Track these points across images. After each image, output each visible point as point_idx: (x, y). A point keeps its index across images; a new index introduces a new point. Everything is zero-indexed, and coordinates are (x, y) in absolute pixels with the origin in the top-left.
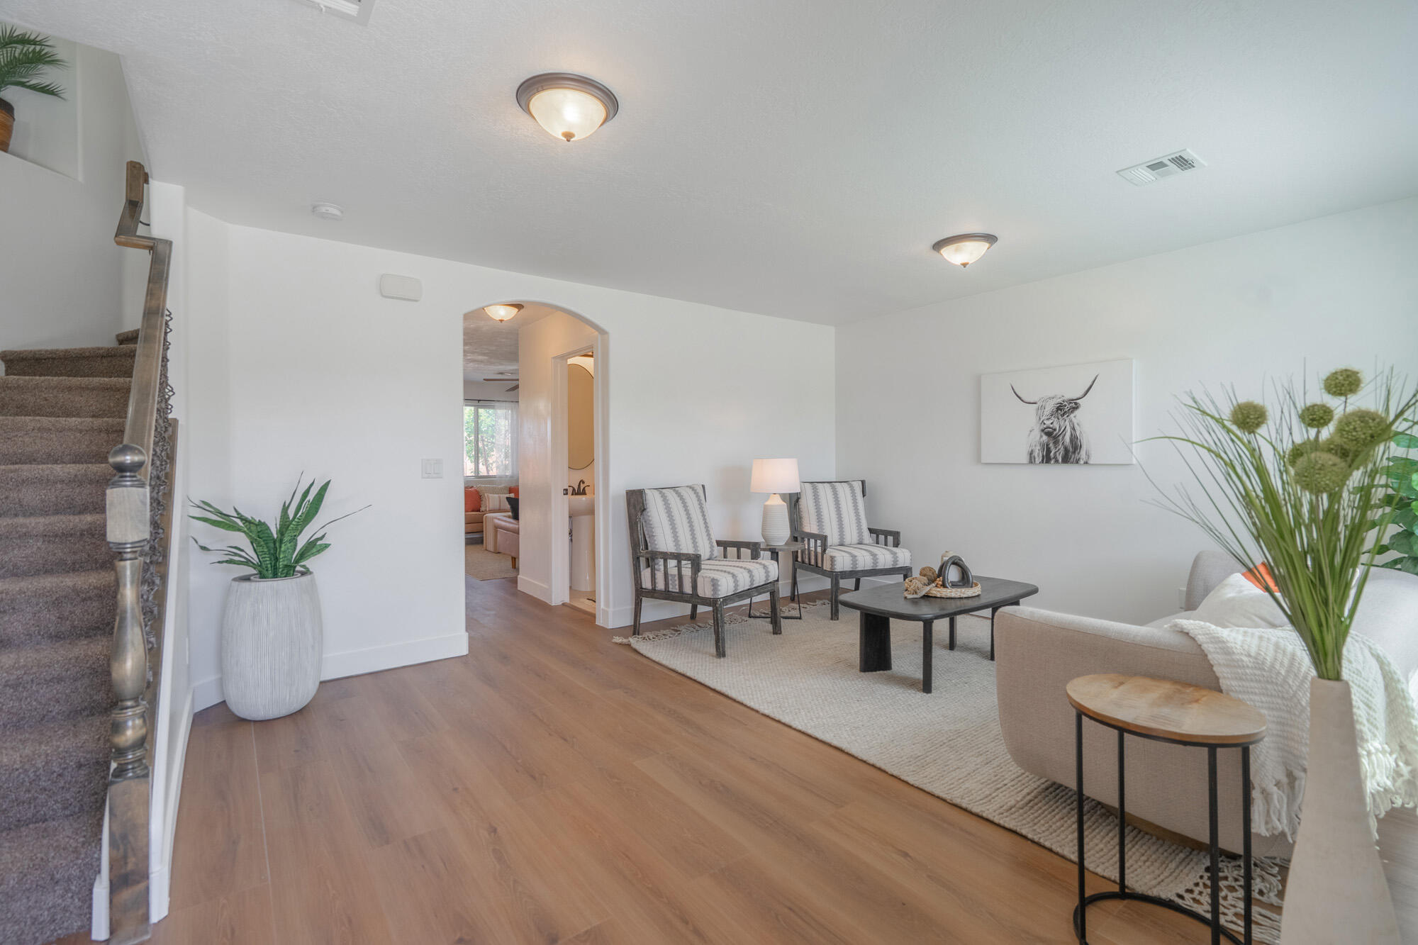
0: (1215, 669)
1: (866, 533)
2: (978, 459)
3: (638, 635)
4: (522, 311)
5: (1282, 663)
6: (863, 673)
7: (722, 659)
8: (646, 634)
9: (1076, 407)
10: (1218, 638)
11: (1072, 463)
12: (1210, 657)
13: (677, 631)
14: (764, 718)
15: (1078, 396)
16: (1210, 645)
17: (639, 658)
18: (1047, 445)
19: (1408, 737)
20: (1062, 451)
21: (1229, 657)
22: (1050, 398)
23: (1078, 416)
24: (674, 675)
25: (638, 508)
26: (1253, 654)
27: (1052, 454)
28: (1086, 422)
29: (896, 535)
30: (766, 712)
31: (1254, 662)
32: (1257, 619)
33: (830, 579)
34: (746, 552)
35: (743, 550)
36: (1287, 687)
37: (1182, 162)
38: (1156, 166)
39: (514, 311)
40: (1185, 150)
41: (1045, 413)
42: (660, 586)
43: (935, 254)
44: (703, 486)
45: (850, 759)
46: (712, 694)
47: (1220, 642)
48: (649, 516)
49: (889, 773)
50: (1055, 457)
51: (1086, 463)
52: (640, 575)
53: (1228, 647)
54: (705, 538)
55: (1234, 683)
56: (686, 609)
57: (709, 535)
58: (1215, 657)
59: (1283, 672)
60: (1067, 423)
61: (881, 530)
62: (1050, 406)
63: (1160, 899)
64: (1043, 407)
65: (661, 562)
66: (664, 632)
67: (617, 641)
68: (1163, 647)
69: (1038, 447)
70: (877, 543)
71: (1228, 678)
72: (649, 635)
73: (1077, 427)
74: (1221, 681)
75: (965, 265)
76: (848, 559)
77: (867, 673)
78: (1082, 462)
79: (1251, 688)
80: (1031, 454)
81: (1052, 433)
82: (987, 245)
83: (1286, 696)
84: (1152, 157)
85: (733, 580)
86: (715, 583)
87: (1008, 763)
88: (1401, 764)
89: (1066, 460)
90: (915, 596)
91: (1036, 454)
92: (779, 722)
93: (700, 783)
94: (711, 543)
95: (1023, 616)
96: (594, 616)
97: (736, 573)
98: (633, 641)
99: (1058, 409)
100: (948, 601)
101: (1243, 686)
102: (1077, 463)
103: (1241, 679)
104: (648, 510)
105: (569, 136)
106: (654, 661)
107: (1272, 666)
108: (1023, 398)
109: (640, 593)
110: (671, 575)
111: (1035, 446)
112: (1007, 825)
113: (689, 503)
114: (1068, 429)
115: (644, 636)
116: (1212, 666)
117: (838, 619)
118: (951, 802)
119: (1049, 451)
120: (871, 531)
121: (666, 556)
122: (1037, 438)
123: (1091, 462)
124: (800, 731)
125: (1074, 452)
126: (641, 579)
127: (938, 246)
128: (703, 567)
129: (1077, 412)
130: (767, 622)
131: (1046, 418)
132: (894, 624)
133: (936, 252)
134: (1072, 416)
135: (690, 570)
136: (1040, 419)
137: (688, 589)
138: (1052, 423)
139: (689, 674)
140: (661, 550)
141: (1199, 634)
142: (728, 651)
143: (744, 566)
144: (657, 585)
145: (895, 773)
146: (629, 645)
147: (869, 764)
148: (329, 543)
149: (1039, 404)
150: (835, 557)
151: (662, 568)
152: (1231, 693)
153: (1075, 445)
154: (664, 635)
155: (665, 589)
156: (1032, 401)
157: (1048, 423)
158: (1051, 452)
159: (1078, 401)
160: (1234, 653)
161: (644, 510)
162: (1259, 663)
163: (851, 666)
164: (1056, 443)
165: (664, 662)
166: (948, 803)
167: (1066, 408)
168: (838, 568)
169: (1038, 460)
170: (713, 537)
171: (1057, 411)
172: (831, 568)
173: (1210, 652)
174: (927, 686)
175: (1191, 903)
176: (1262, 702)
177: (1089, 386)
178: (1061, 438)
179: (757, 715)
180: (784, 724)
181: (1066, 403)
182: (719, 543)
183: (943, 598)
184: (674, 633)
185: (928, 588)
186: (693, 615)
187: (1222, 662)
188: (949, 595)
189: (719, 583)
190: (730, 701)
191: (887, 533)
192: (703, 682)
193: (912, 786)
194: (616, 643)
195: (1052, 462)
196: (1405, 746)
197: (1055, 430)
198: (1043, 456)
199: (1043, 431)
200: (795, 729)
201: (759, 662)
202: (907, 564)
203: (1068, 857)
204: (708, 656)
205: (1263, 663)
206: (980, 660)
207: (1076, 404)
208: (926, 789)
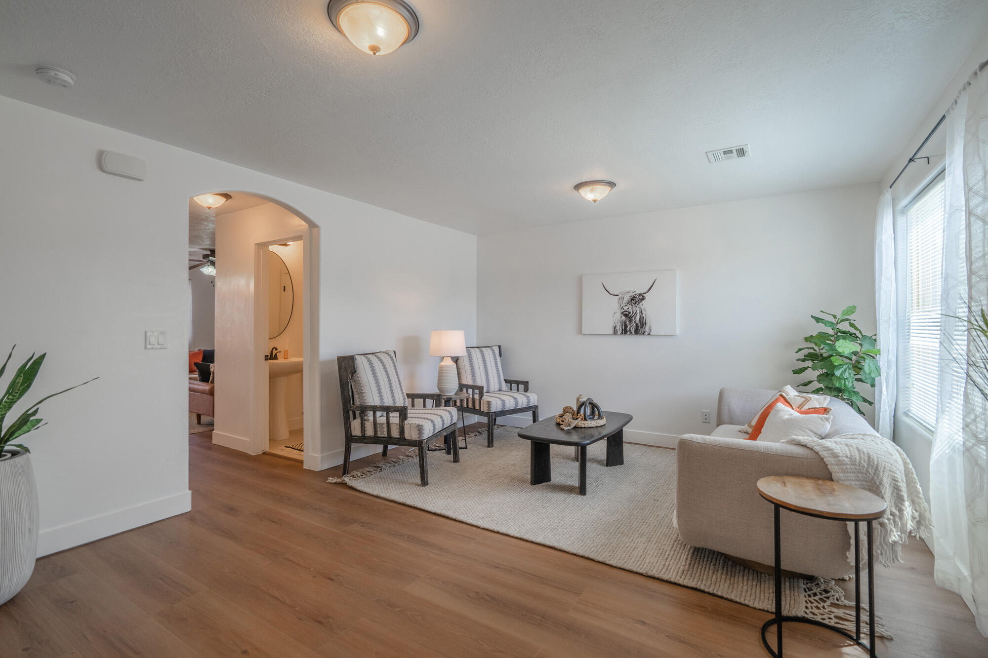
0: (829, 467)
1: (504, 383)
2: (580, 332)
3: (348, 474)
4: (229, 200)
5: (864, 460)
6: (534, 486)
7: (426, 487)
8: (355, 473)
9: (643, 299)
10: (827, 447)
11: (641, 334)
12: (825, 460)
13: (378, 467)
14: (484, 531)
15: (644, 292)
16: (824, 452)
17: (358, 494)
18: (625, 323)
19: (916, 496)
20: (634, 326)
21: (837, 459)
22: (627, 292)
23: (644, 304)
24: (395, 505)
25: (349, 371)
26: (849, 456)
27: (628, 329)
28: (650, 308)
29: (526, 385)
30: (485, 526)
31: (850, 461)
32: (808, 431)
33: (487, 418)
34: (429, 402)
35: (427, 400)
36: (868, 475)
37: (741, 152)
38: (728, 152)
39: (221, 201)
40: (747, 145)
41: (624, 302)
42: (370, 432)
43: (576, 192)
44: (394, 352)
45: (564, 554)
46: (434, 517)
47: (829, 450)
48: (359, 377)
49: (596, 560)
50: (630, 330)
51: (649, 334)
52: (350, 424)
53: (835, 453)
54: (400, 392)
55: (841, 475)
56: (379, 448)
57: (402, 390)
58: (829, 460)
59: (866, 465)
60: (637, 308)
61: (514, 381)
62: (627, 298)
63: (798, 617)
64: (622, 298)
65: (371, 413)
66: (368, 469)
67: (332, 482)
68: (796, 456)
69: (619, 324)
70: (511, 390)
71: (838, 472)
72: (357, 473)
73: (643, 311)
74: (833, 474)
75: (595, 201)
76: (499, 403)
77: (536, 485)
78: (646, 333)
79: (851, 477)
80: (614, 328)
81: (628, 315)
82: (609, 188)
83: (868, 480)
84: (727, 146)
85: (432, 424)
86: (420, 429)
87: (661, 539)
88: (914, 511)
89: (637, 332)
90: (569, 428)
91: (618, 328)
92: (498, 533)
93: (468, 596)
94: (403, 396)
95: (698, 441)
96: (301, 462)
97: (433, 419)
98: (347, 479)
99: (632, 299)
100: (590, 430)
101: (846, 476)
102: (643, 334)
103: (845, 472)
104: (357, 372)
105: (375, 49)
106: (372, 495)
107: (860, 462)
108: (610, 292)
109: (350, 439)
110: (379, 424)
111: (618, 323)
112: (690, 585)
113: (387, 366)
114: (638, 312)
115: (352, 474)
116: (827, 465)
117: (493, 447)
118: (646, 575)
119: (626, 326)
120: (506, 381)
121: (375, 409)
122: (619, 317)
123: (651, 334)
124: (517, 538)
125: (642, 327)
126: (351, 429)
127: (578, 187)
128: (409, 415)
129: (643, 302)
130: (443, 453)
131: (624, 305)
132: (553, 448)
133: (575, 191)
134: (640, 304)
135: (398, 418)
136: (620, 305)
137: (395, 433)
138: (628, 309)
139: (409, 502)
140: (370, 405)
141: (815, 446)
142: (430, 480)
143: (436, 413)
144: (366, 433)
145: (600, 559)
146: (344, 485)
147: (579, 556)
148: (40, 418)
149: (620, 296)
150: (490, 402)
151: (371, 418)
152: (840, 481)
153: (643, 323)
154: (369, 472)
155: (375, 435)
156: (615, 294)
157: (626, 308)
158: (627, 327)
159: (644, 295)
160: (839, 456)
161: (354, 372)
162: (853, 461)
163: (523, 481)
164: (630, 321)
165: (382, 495)
166: (644, 576)
167: (637, 299)
168: (493, 410)
169: (619, 332)
170: (404, 391)
171: (631, 301)
172: (488, 410)
173: (825, 456)
174: (582, 490)
175: (812, 616)
176: (856, 485)
177: (651, 286)
178: (633, 318)
179: (479, 530)
180: (502, 534)
181: (637, 296)
182: (409, 396)
183: (586, 428)
184: (376, 469)
185: (576, 422)
186: (385, 453)
187: (833, 462)
188: (590, 426)
189: (424, 428)
190: (452, 522)
191: (518, 383)
192: (423, 508)
193: (615, 567)
194: (331, 483)
195: (628, 333)
196: (914, 501)
197: (630, 313)
198: (622, 329)
199: (622, 313)
200: (513, 537)
201: (455, 486)
202: (536, 404)
203: (735, 600)
204: (414, 486)
205: (855, 461)
206: (600, 467)
207: (643, 296)
208: (626, 569)
